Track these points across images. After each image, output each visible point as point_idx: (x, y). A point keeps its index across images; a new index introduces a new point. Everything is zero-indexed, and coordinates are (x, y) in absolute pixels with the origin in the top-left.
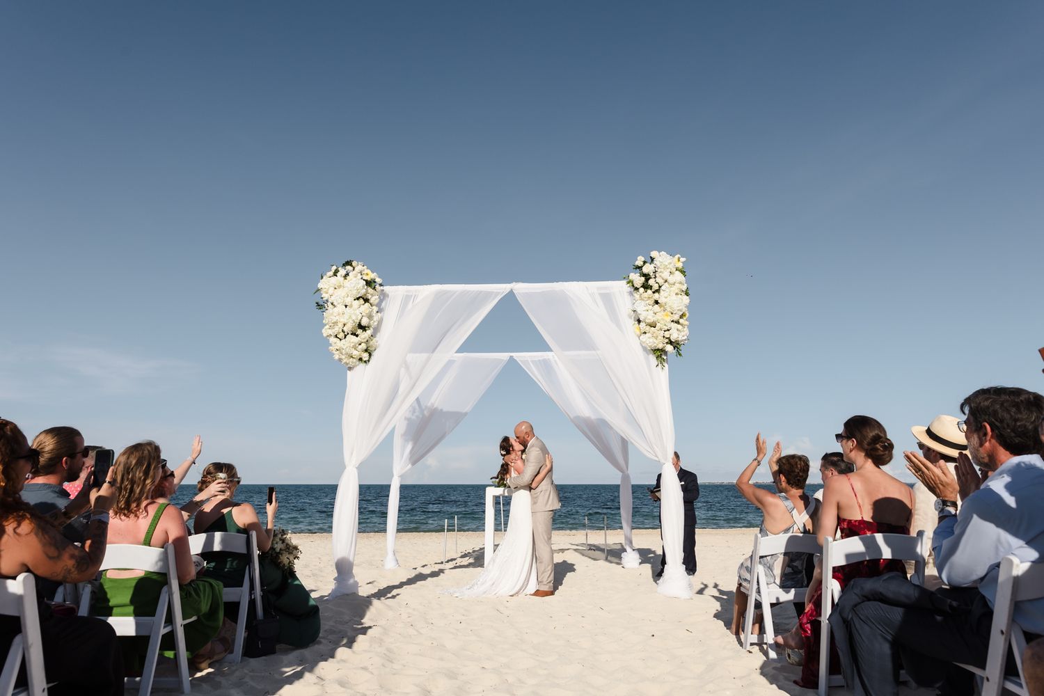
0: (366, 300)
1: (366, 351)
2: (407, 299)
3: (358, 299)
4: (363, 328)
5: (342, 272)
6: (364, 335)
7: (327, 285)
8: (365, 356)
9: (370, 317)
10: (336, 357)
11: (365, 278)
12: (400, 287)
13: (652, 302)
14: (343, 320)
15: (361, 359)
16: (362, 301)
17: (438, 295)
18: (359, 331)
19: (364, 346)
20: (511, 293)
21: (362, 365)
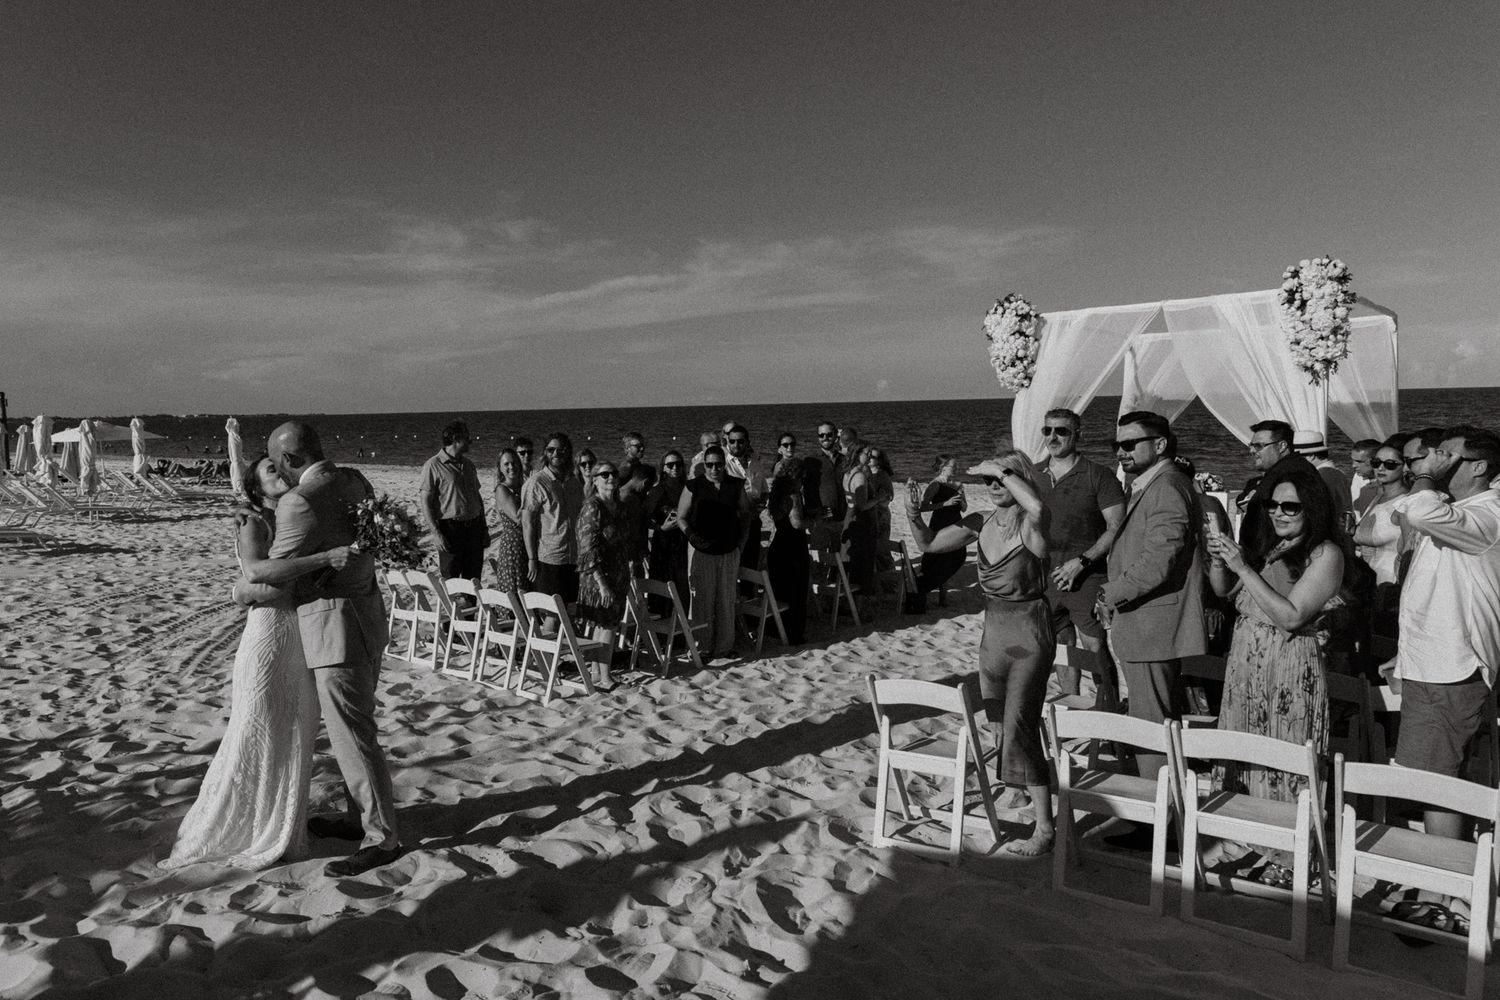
0: (1022, 334)
1: (1026, 378)
2: (1063, 324)
3: (1014, 334)
4: (1021, 359)
5: (1000, 310)
6: (1020, 366)
7: (990, 321)
8: (1026, 382)
9: (1026, 348)
10: (1002, 385)
11: (1020, 313)
12: (1058, 313)
14: (1002, 354)
15: (1022, 385)
16: (1017, 335)
17: (1091, 318)
18: (1018, 362)
19: (1022, 375)
20: (1161, 309)
21: (1023, 390)
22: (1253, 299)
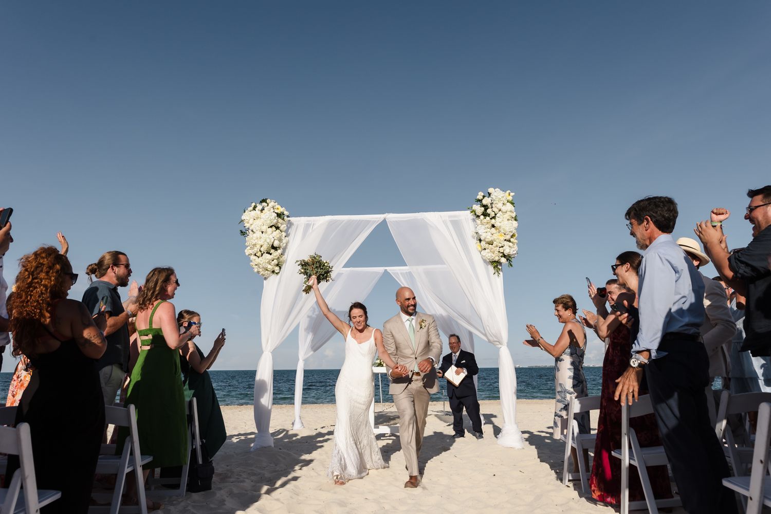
0: (277, 228)
1: (277, 265)
3: (271, 227)
4: (275, 248)
5: (259, 207)
6: (276, 254)
7: (249, 217)
8: (277, 269)
9: (280, 240)
10: (256, 270)
11: (276, 211)
13: (489, 226)
14: (260, 243)
15: (273, 272)
16: (274, 228)
18: (272, 251)
19: (276, 262)
20: (384, 221)
21: (274, 276)
22: (450, 217)
